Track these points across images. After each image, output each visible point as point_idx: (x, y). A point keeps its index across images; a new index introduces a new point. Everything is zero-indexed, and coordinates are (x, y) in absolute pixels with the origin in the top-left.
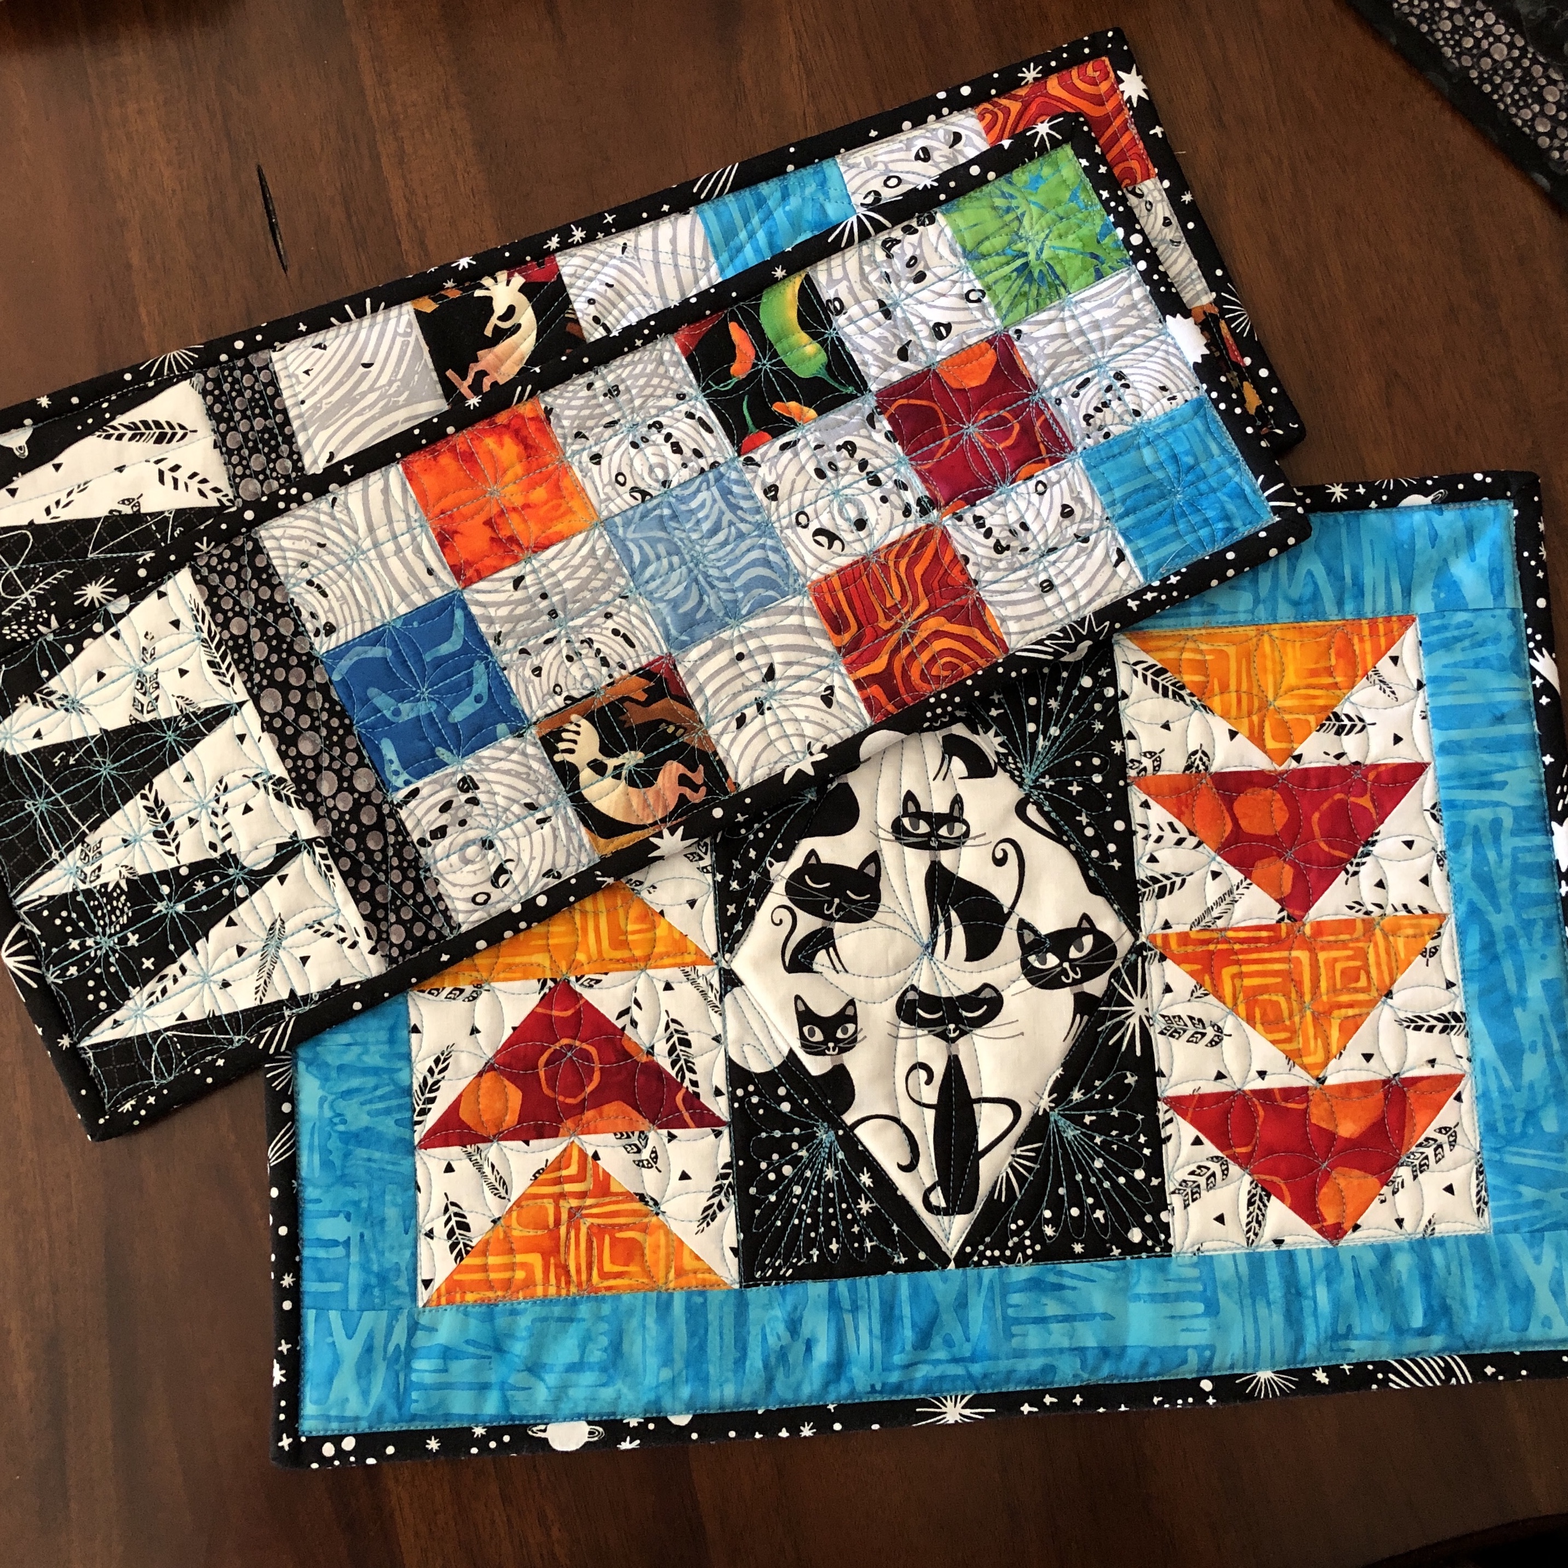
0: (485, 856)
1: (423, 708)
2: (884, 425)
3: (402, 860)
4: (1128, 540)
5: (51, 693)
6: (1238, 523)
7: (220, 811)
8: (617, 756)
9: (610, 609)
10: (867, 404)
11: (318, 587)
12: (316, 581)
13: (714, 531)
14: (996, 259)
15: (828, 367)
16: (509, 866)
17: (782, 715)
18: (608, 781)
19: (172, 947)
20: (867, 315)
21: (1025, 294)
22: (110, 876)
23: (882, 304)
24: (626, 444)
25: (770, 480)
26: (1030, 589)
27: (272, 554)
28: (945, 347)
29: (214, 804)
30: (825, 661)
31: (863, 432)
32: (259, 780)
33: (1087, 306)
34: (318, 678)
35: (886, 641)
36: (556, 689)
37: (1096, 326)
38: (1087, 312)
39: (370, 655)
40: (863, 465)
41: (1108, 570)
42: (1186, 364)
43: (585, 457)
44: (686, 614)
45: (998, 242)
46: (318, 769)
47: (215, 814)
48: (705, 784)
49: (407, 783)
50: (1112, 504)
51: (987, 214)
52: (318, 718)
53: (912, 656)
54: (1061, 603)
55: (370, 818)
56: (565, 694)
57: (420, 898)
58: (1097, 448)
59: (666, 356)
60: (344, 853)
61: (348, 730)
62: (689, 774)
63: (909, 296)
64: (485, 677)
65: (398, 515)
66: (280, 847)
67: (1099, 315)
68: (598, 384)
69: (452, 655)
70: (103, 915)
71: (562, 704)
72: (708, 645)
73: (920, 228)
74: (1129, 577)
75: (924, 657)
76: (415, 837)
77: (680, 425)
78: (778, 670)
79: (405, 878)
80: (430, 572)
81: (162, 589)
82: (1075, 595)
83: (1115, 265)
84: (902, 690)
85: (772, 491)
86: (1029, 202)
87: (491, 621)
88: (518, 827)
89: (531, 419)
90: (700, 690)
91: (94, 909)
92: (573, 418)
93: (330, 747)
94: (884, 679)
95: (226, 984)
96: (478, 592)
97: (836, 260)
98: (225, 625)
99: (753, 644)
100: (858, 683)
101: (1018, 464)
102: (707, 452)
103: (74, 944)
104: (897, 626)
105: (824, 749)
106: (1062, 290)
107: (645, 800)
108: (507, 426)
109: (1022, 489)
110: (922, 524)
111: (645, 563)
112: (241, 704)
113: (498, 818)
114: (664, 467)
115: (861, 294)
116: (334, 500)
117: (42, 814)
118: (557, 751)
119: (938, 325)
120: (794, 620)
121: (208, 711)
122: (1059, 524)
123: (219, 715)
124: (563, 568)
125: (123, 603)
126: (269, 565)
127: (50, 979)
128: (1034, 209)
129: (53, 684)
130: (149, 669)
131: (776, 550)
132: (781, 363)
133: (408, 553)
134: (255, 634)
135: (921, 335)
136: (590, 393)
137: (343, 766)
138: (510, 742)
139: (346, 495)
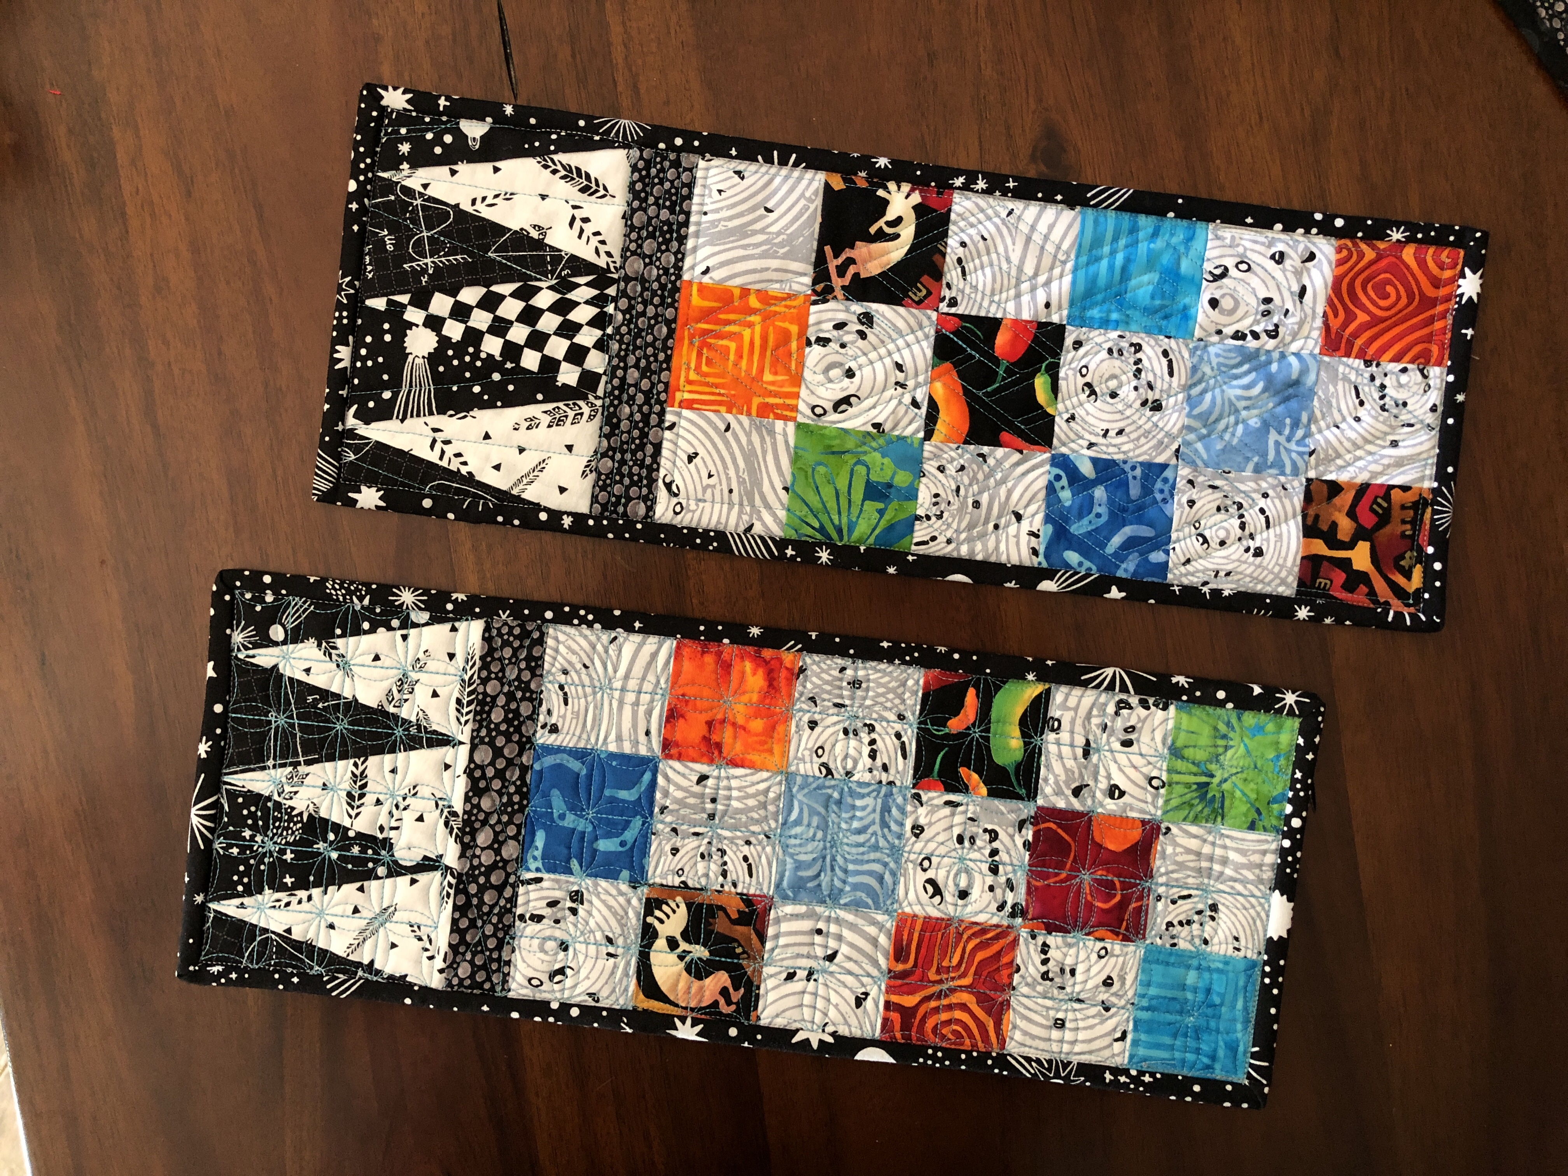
0: (556, 954)
1: (582, 825)
2: (1029, 834)
3: (500, 920)
4: (1136, 1029)
5: (335, 648)
6: (1218, 1066)
7: (402, 807)
8: (690, 943)
9: (752, 840)
10: (1027, 809)
11: (565, 694)
12: (566, 689)
13: (859, 832)
14: (1191, 766)
15: (1018, 766)
16: (569, 972)
17: (821, 991)
18: (673, 957)
19: (312, 878)
20: (1072, 745)
21: (1192, 806)
22: (300, 804)
23: (1088, 743)
24: (840, 727)
25: (922, 821)
26: (1046, 1018)
27: (548, 651)
28: (1111, 806)
29: (400, 799)
30: (875, 972)
31: (1011, 830)
32: (441, 803)
33: (1228, 842)
34: (524, 759)
35: (926, 987)
36: (680, 872)
37: (1225, 861)
38: (1225, 847)
39: (570, 766)
40: (994, 853)
41: (1108, 1040)
42: (1265, 931)
43: (806, 718)
44: (801, 878)
45: (1200, 755)
46: (484, 823)
47: (397, 807)
48: (737, 1004)
49: (538, 870)
50: (1143, 996)
51: (1206, 731)
52: (507, 787)
53: (936, 1010)
54: (1061, 1041)
55: (498, 880)
56: (683, 879)
57: (495, 955)
58: (1160, 950)
59: (910, 683)
60: (465, 892)
61: (522, 809)
62: (731, 990)
63: (1111, 751)
64: (637, 830)
65: (651, 678)
66: (425, 858)
67: (1233, 856)
68: (849, 672)
69: (624, 801)
70: (279, 827)
71: (677, 884)
72: (802, 909)
73: (1153, 708)
74: (1118, 1055)
75: (944, 1016)
76: (519, 911)
77: (887, 738)
78: (839, 957)
79: (494, 935)
80: (648, 733)
81: (457, 624)
82: (1074, 1042)
83: (1268, 827)
84: (914, 1029)
85: (918, 830)
86: (1242, 741)
87: (666, 794)
88: (592, 949)
89: (787, 668)
90: (777, 936)
91: (276, 819)
92: (816, 686)
93: (501, 813)
94: (907, 1014)
95: (332, 926)
96: (671, 767)
97: (1077, 691)
98: (484, 681)
99: (833, 928)
100: (887, 1005)
101: (1100, 924)
102: (892, 771)
103: (247, 833)
104: (941, 982)
105: (834, 1034)
106: (1219, 819)
107: (689, 988)
108: (766, 662)
109: (1090, 944)
110: (1005, 923)
111: (798, 822)
112: (461, 743)
113: (582, 933)
114: (856, 762)
115: (1078, 728)
116: (615, 638)
117: (277, 727)
118: (652, 914)
119: (1116, 787)
120: (872, 930)
121: (435, 732)
122: (1097, 987)
123: (441, 740)
124: (739, 789)
125: (425, 617)
126: (541, 658)
127: (216, 846)
128: (1242, 749)
129: (340, 642)
130: (414, 676)
131: (893, 874)
132: (987, 739)
133: (642, 709)
134: (501, 700)
135: (1099, 785)
136: (840, 675)
137: (502, 831)
138: (624, 887)
139: (626, 639)
